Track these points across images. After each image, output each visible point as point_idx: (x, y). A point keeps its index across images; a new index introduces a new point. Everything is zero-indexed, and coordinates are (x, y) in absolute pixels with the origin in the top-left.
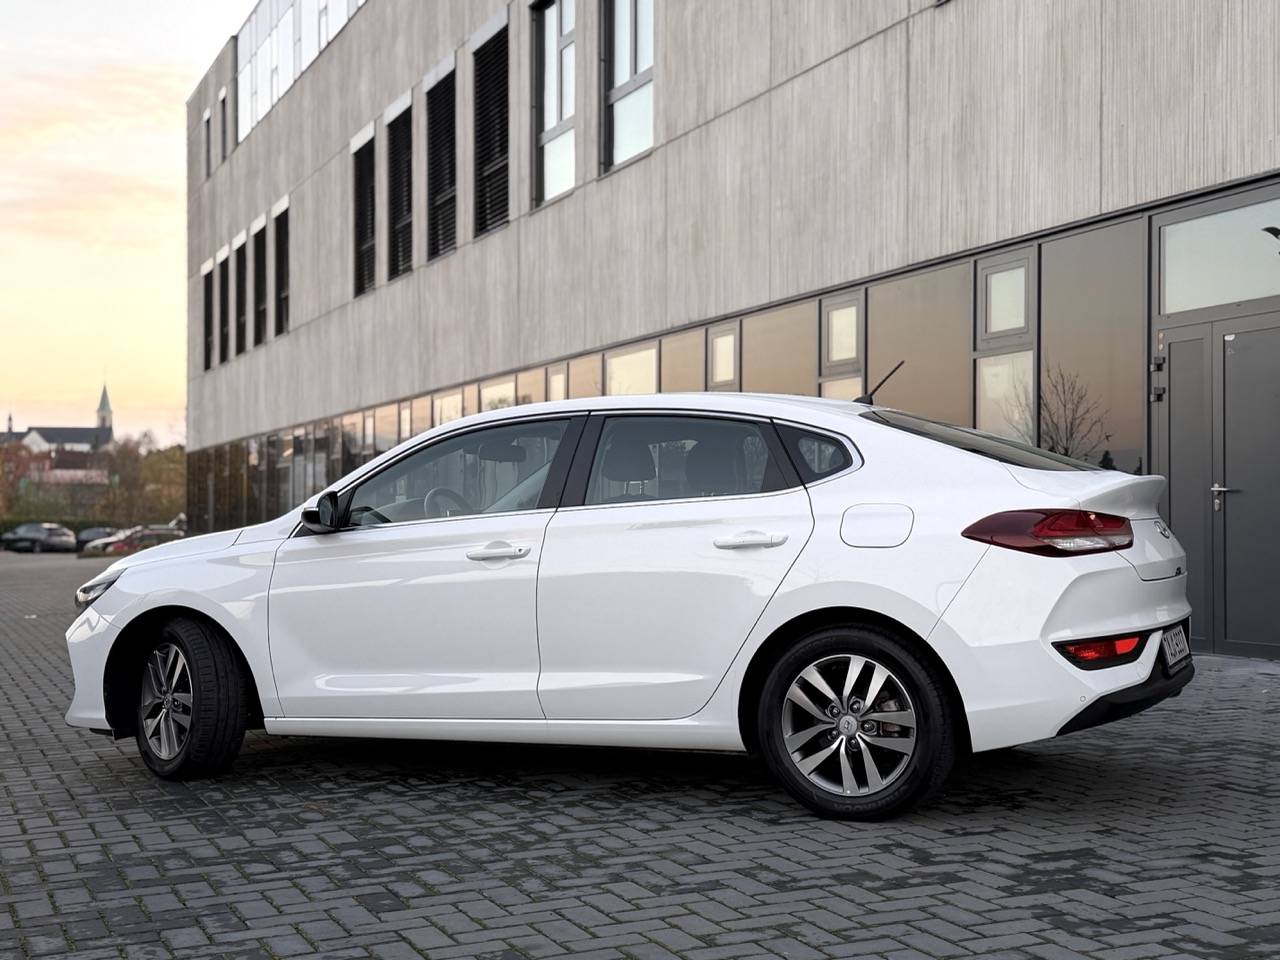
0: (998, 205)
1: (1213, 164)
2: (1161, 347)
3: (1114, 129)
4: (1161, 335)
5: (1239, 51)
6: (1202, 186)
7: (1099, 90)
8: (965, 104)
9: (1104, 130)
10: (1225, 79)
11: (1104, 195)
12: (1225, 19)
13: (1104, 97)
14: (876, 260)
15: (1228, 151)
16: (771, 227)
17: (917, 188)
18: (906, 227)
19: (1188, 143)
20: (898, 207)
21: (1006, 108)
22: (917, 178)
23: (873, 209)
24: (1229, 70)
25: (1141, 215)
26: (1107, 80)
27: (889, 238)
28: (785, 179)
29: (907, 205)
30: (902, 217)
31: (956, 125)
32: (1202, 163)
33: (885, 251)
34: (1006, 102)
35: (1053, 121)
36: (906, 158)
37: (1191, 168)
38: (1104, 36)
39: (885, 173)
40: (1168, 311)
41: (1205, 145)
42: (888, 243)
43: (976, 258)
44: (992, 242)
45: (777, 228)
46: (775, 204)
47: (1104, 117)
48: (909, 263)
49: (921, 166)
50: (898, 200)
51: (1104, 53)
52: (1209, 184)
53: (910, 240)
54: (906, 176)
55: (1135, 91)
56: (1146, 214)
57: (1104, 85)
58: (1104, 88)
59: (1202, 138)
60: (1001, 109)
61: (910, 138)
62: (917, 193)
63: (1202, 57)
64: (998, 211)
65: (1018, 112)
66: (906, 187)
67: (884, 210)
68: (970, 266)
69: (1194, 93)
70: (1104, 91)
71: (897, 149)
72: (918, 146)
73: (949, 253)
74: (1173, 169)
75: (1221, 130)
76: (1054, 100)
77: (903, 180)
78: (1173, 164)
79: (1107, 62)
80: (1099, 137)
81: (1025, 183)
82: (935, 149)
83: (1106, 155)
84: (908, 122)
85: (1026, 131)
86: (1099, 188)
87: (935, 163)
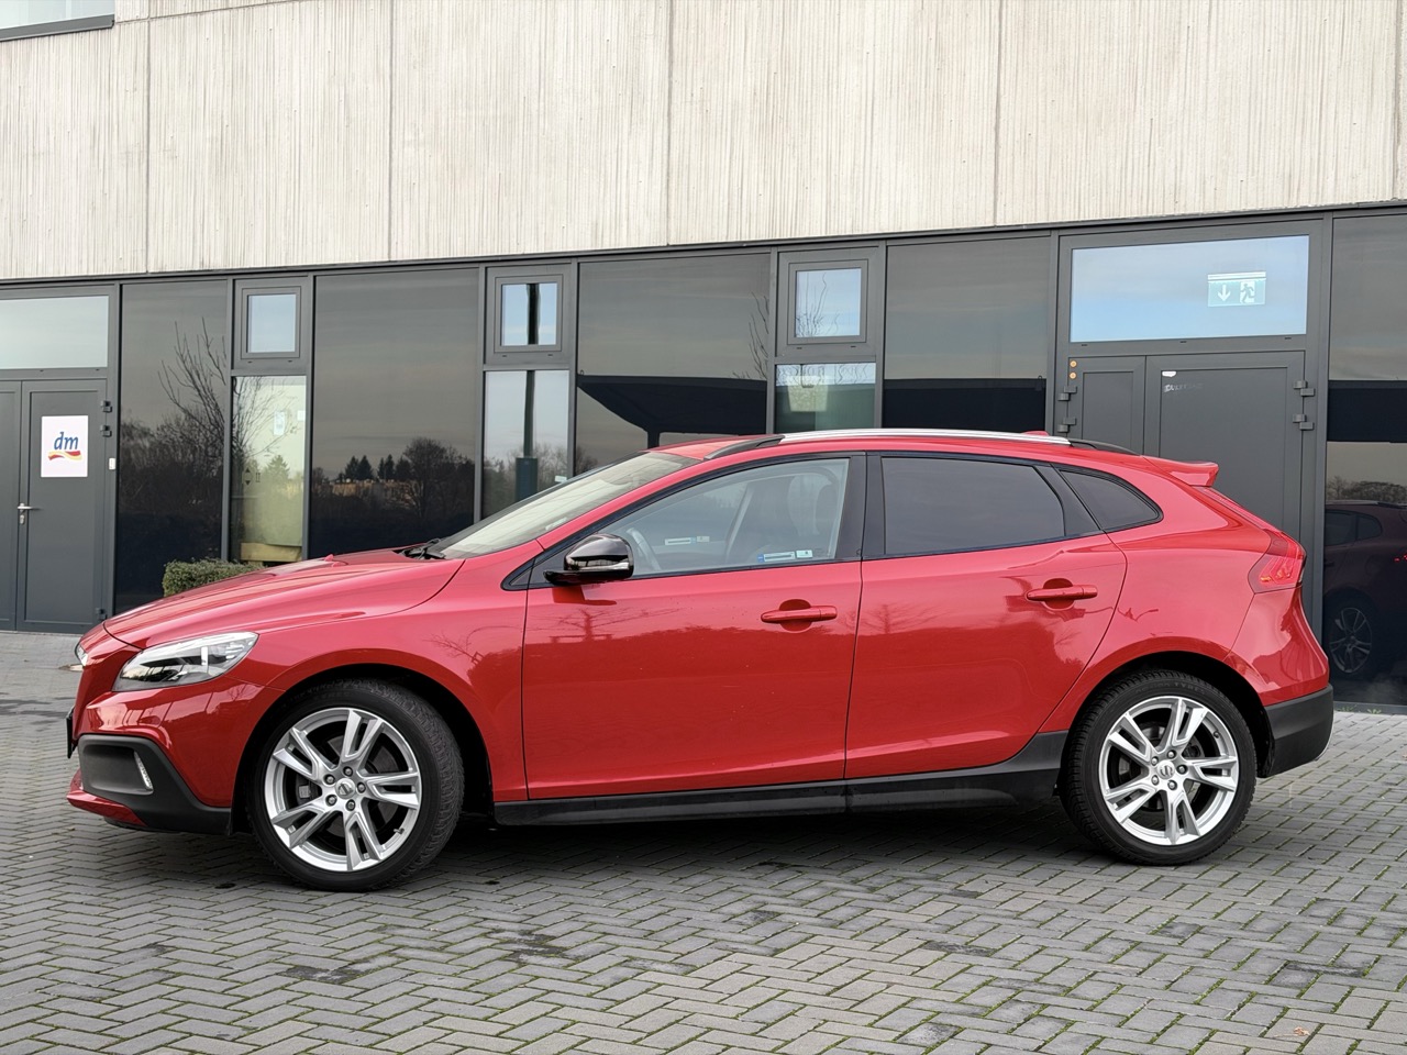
0: (829, 194)
1: (1161, 193)
2: (1073, 376)
3: (1017, 137)
4: (1073, 364)
5: (1203, 82)
6: (1144, 215)
7: (995, 91)
8: (773, 70)
9: (1001, 135)
10: (1181, 109)
11: (1000, 205)
12: (1183, 45)
13: (1002, 101)
14: (607, 233)
15: (1183, 184)
16: (394, 164)
17: (686, 155)
18: (664, 198)
19: (1126, 168)
20: (650, 172)
21: (843, 86)
22: (687, 143)
23: (603, 170)
24: (1187, 99)
25: (1047, 233)
26: (1007, 83)
27: (631, 208)
28: (424, 108)
29: (668, 174)
30: (658, 187)
31: (758, 93)
32: (1145, 191)
33: (625, 223)
34: (843, 79)
35: (922, 114)
36: (666, 118)
37: (1129, 193)
38: (1003, 33)
39: (626, 130)
40: (1073, 340)
41: (1151, 172)
42: (631, 214)
43: (780, 249)
44: (819, 235)
45: (405, 167)
46: (401, 137)
47: (1001, 120)
48: (671, 243)
49: (693, 129)
50: (651, 165)
51: (1003, 51)
52: (1155, 214)
53: (672, 215)
54: (666, 139)
55: (1049, 101)
56: (1055, 234)
57: (1002, 85)
58: (1002, 89)
59: (1146, 164)
60: (835, 86)
61: (674, 94)
62: (686, 162)
63: (1149, 79)
64: (828, 202)
65: (864, 95)
66: (665, 152)
67: (625, 174)
68: (769, 257)
69: (1138, 115)
70: (1002, 93)
71: (649, 104)
72: (688, 107)
73: (743, 240)
74: (1104, 191)
75: (1173, 160)
76: (923, 90)
77: (660, 142)
78: (1104, 187)
79: (1008, 62)
80: (993, 142)
81: (874, 175)
82: (720, 113)
83: (1004, 163)
84: (670, 75)
85: (876, 118)
86: (992, 198)
87: (719, 130)
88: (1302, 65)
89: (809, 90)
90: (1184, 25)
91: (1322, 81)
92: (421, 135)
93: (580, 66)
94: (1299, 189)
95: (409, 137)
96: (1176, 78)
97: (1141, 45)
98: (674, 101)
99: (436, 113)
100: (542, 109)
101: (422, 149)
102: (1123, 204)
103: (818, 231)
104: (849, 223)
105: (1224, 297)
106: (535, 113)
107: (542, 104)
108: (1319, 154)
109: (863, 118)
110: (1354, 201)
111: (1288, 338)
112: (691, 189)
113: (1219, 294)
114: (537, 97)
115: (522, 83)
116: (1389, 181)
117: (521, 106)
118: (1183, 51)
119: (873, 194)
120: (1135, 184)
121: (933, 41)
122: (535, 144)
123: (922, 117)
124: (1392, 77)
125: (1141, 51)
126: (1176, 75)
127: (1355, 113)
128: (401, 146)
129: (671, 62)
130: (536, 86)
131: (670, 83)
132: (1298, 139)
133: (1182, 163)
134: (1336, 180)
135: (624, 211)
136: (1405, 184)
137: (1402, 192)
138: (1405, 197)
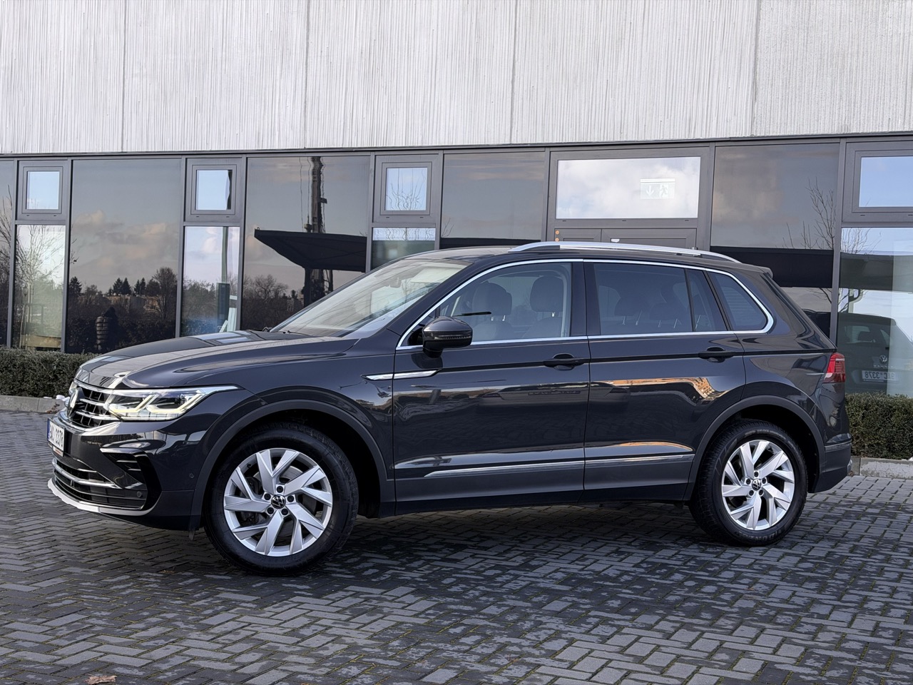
0: (407, 119)
1: (612, 127)
3: (525, 88)
4: (557, 232)
5: (639, 58)
6: (602, 140)
7: (512, 57)
8: (373, 38)
9: (515, 86)
10: (625, 74)
11: (514, 130)
12: (627, 34)
13: (517, 63)
14: (266, 138)
15: (626, 122)
16: (125, 88)
17: (317, 90)
18: (303, 118)
19: (592, 110)
20: (294, 101)
21: (417, 51)
22: (318, 83)
23: (263, 98)
24: (629, 69)
25: (543, 149)
26: (520, 53)
27: (281, 124)
28: (146, 53)
29: (305, 102)
30: (299, 110)
31: (364, 52)
33: (277, 133)
34: (418, 46)
35: (467, 70)
36: (305, 66)
37: (593, 127)
38: (518, 21)
39: (278, 72)
40: (558, 217)
41: (607, 114)
42: (281, 127)
43: (377, 153)
44: (401, 146)
45: (134, 91)
46: (131, 71)
47: (516, 77)
48: (307, 147)
49: (322, 75)
50: (295, 96)
51: (517, 33)
52: (608, 140)
53: (308, 129)
54: (304, 79)
55: (545, 66)
56: (548, 150)
57: (516, 55)
58: (516, 57)
59: (604, 108)
60: (412, 50)
61: (310, 51)
62: (317, 95)
63: (606, 55)
64: (407, 125)
65: (430, 56)
66: (304, 88)
67: (277, 101)
68: (370, 159)
69: (599, 78)
70: (516, 59)
71: (294, 56)
72: (319, 60)
73: (353, 146)
74: (578, 124)
75: (620, 106)
76: (467, 55)
77: (300, 82)
78: (578, 121)
79: (520, 40)
80: (511, 90)
81: (436, 109)
82: (339, 65)
83: (517, 104)
84: (308, 38)
85: (438, 72)
86: (509, 125)
87: (338, 75)
88: (699, 49)
89: (396, 52)
90: (628, 21)
91: (711, 60)
92: (144, 71)
93: (249, 31)
94: (695, 128)
95: (136, 71)
96: (622, 55)
97: (602, 33)
98: (310, 55)
99: (155, 56)
100: (224, 56)
101: (144, 80)
102: (589, 133)
103: (400, 143)
104: (420, 138)
105: (650, 193)
106: (219, 59)
107: (224, 53)
108: (708, 106)
109: (430, 71)
110: (728, 136)
111: (687, 220)
112: (320, 112)
113: (647, 191)
114: (220, 48)
115: (211, 40)
116: (749, 125)
117: (211, 54)
118: (627, 38)
119: (435, 120)
120: (597, 120)
121: (474, 25)
122: (219, 79)
123: (467, 73)
124: (752, 59)
125: (601, 37)
126: (622, 53)
127: (730, 81)
128: (131, 76)
129: (308, 30)
130: (220, 42)
131: (308, 43)
132: (695, 96)
133: (625, 108)
134: (717, 123)
135: (277, 125)
136: (759, 126)
137: (756, 131)
138: (758, 135)
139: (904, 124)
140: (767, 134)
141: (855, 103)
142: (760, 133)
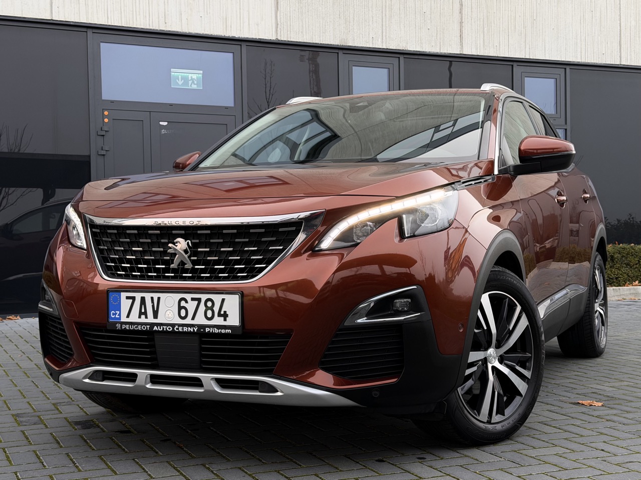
1: (157, 16)
2: (106, 120)
4: (106, 113)
6: (148, 27)
11: (55, 7)
15: (169, 13)
25: (85, 30)
32: (148, 13)
37: (138, 13)
52: (154, 28)
56: (90, 31)
78: (122, 7)
102: (135, 18)
105: (180, 83)
108: (240, 9)
110: (258, 37)
111: (226, 108)
113: (177, 81)
116: (274, 30)
120: (142, 8)
134: (249, 24)
136: (282, 32)
137: (281, 36)
138: (282, 39)
139: (382, 43)
140: (289, 40)
141: (350, 22)
142: (284, 37)
